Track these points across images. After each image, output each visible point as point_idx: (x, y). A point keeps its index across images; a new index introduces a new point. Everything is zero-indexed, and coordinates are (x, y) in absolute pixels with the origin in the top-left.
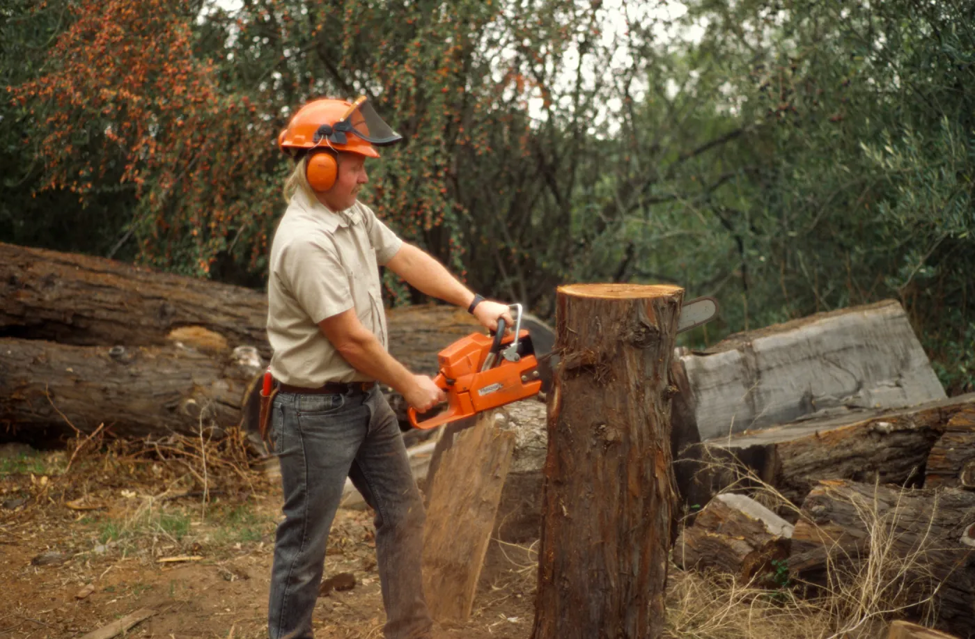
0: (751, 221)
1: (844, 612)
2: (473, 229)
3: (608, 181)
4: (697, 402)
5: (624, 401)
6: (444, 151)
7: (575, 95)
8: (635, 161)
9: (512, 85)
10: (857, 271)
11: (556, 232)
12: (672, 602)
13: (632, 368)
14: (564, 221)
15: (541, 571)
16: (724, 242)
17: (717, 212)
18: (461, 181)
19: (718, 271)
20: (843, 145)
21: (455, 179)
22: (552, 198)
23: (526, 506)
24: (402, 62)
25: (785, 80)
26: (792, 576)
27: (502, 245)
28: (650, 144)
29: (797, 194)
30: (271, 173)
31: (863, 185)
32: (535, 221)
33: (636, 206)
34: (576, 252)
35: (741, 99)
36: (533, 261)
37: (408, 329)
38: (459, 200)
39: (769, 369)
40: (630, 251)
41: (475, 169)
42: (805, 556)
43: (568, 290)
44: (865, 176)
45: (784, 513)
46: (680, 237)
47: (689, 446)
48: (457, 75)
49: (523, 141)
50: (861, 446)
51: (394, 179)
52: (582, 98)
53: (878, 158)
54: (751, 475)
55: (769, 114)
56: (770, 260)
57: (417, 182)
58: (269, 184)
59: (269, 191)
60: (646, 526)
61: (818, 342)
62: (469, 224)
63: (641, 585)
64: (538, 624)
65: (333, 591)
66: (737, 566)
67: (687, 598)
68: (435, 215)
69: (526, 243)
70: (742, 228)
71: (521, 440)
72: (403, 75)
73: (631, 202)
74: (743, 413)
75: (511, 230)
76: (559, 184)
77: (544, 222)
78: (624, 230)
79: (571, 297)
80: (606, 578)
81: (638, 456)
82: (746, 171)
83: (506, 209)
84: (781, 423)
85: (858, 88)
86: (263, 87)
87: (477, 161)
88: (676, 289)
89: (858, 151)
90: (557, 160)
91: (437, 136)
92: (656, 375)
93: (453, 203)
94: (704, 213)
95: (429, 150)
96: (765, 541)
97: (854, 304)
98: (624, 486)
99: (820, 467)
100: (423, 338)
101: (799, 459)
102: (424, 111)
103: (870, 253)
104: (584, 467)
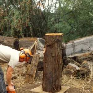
0: (74, 24)
1: (87, 80)
2: (33, 26)
3: (53, 19)
4: (66, 50)
5: (55, 50)
6: (29, 15)
7: (48, 6)
8: (57, 16)
9: (39, 5)
10: (89, 31)
11: (46, 26)
12: (63, 79)
13: (56, 46)
14: (47, 25)
15: (43, 75)
16: (70, 27)
17: (69, 23)
18: (31, 19)
19: (69, 32)
20: (87, 13)
21: (30, 19)
22: (45, 21)
23: (41, 66)
24: (22, 2)
25: (78, 4)
26: (80, 75)
27: (37, 28)
28: (59, 13)
29: (80, 20)
30: (3, 19)
31: (90, 18)
32: (42, 25)
33: (57, 22)
34: (48, 29)
35: (72, 7)
36: (42, 30)
37: (24, 41)
38: (31, 22)
39: (76, 45)
40: (56, 29)
41: (33, 17)
42: (82, 72)
43: (46, 34)
44: (90, 17)
45: (79, 66)
46: (63, 27)
47: (65, 57)
48: (30, 4)
49: (40, 13)
50: (90, 56)
51: (22, 19)
52: (49, 7)
53: (92, 15)
54: (74, 61)
55: (76, 9)
56: (77, 30)
57: (25, 19)
58: (3, 20)
59: (3, 21)
60: (58, 68)
61: (83, 41)
62: (33, 25)
63: (58, 77)
64: (43, 83)
65: (13, 79)
66: (72, 74)
67: (65, 79)
68: (28, 24)
69: (41, 28)
70: (72, 25)
71: (40, 56)
72: (22, 4)
73: (56, 22)
74: (73, 52)
75: (39, 26)
76: (46, 19)
77: (44, 25)
78: (55, 26)
79: (47, 35)
80: (53, 76)
81: (57, 58)
82: (73, 17)
83: (38, 23)
84: (78, 53)
85: (89, 5)
86: (2, 6)
87: (34, 16)
88: (62, 34)
89: (89, 14)
90: (45, 16)
91: (28, 13)
92: (60, 47)
93: (30, 22)
94: (67, 23)
95: (27, 15)
96: (76, 70)
97: (89, 36)
98: (55, 63)
99: (84, 59)
100: (26, 42)
101: (81, 58)
102: (26, 9)
103: (91, 28)
104: (49, 60)
